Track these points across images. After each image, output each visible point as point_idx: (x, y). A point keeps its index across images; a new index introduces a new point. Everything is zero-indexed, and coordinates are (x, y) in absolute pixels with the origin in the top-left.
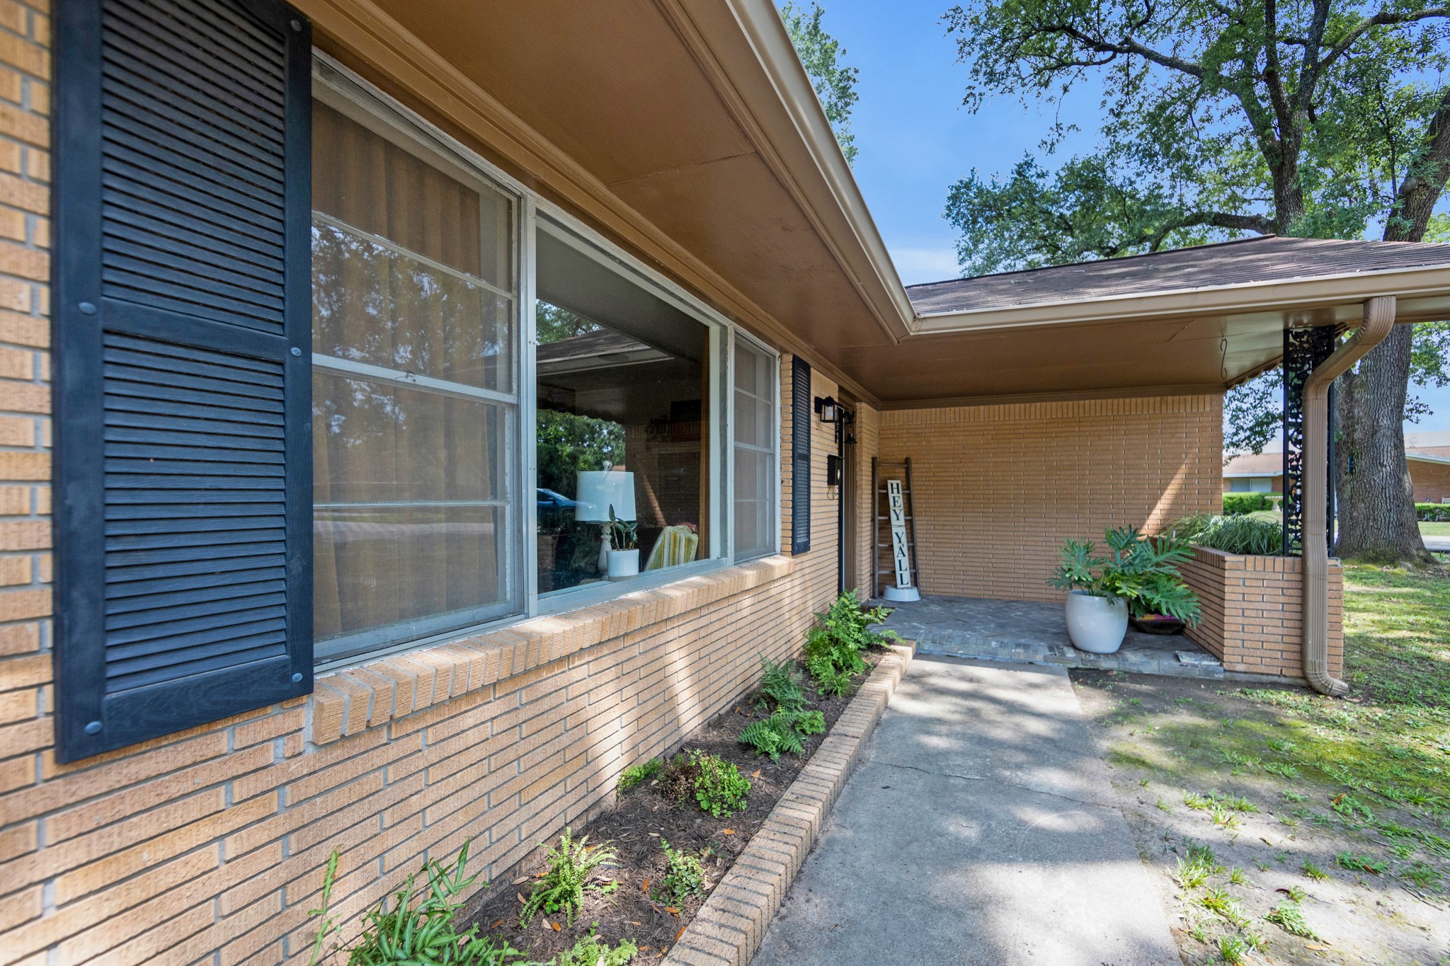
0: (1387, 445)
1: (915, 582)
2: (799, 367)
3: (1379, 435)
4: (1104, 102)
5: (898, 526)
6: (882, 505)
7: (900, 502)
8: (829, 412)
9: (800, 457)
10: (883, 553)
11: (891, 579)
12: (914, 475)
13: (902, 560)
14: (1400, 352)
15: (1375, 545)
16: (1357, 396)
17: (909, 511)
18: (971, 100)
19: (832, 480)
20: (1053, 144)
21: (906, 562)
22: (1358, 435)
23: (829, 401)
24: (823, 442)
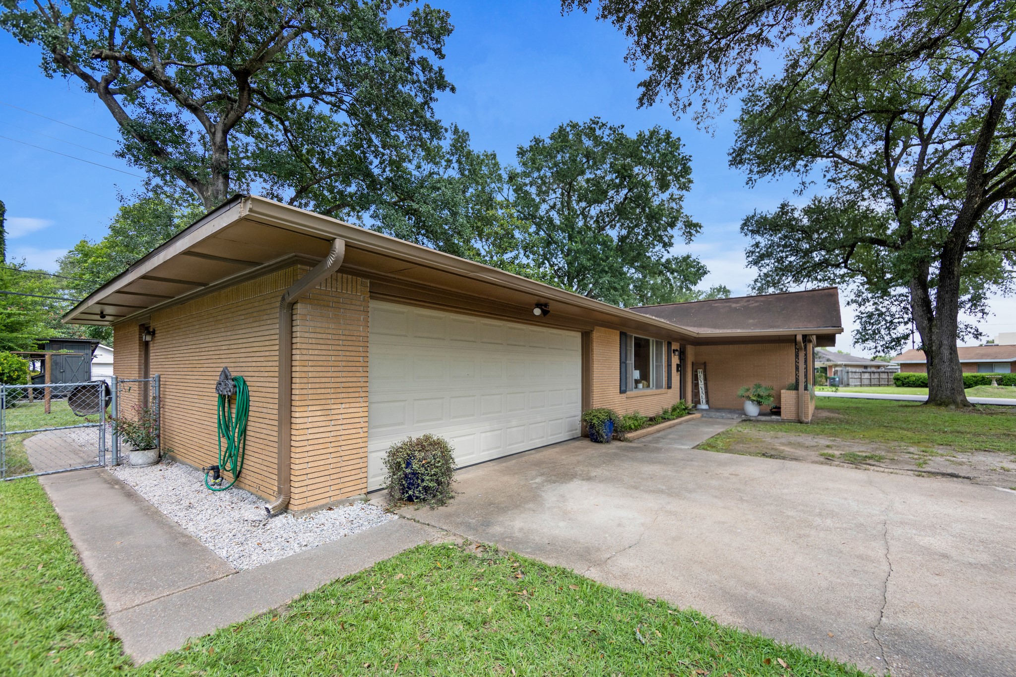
0: (946, 353)
1: (707, 402)
2: (669, 344)
3: (942, 348)
4: (825, 176)
5: (701, 385)
6: (695, 378)
7: (702, 377)
8: (677, 353)
9: (669, 365)
10: (696, 394)
11: (699, 402)
12: (707, 367)
13: (702, 396)
14: (951, 311)
15: (941, 398)
16: (933, 330)
17: (705, 379)
18: (751, 182)
19: (678, 371)
20: (802, 191)
21: (704, 396)
22: (934, 348)
23: (677, 350)
24: (675, 360)
